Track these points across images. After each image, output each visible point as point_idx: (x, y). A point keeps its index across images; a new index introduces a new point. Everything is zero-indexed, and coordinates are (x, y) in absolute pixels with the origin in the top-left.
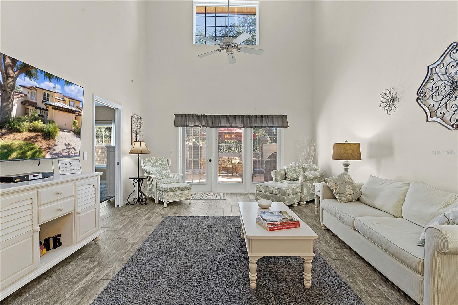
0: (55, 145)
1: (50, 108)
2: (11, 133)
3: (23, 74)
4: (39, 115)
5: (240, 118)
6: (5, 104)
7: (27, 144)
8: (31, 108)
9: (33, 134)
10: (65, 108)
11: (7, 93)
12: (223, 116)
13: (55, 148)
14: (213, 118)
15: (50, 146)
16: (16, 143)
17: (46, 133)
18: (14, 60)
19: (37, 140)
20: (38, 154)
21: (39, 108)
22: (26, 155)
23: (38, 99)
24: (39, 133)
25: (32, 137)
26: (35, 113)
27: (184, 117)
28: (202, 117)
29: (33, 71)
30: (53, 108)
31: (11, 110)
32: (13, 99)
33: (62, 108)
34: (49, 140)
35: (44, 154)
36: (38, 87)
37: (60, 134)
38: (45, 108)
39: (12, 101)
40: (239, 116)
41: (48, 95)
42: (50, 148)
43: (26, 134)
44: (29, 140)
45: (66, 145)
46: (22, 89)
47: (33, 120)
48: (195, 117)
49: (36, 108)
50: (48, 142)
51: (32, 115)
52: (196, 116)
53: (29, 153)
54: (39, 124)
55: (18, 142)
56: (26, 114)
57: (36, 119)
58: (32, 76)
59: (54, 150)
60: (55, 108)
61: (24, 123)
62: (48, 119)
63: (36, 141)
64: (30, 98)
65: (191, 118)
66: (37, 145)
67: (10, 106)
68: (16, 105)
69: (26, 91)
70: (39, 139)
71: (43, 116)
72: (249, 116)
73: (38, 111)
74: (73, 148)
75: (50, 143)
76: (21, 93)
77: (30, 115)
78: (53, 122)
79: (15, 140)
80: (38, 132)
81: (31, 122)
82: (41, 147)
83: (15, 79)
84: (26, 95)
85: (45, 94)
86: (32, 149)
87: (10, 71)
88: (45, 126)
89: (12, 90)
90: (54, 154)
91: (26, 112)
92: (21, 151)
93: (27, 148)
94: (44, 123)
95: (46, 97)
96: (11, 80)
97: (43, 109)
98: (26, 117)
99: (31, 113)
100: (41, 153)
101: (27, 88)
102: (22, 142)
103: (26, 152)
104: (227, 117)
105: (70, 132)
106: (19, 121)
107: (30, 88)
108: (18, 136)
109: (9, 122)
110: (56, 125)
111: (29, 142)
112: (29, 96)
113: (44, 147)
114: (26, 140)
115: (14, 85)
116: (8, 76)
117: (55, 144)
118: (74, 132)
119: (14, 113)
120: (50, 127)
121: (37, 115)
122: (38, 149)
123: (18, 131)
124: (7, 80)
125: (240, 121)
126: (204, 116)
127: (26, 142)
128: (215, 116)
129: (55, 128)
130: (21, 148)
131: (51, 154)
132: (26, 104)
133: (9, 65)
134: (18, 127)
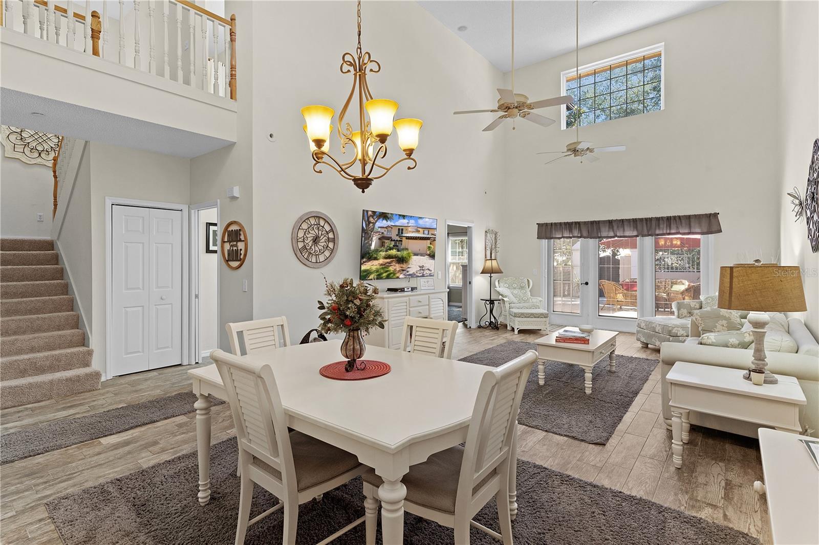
0: (409, 268)
1: (404, 239)
2: (370, 261)
3: (381, 219)
4: (394, 246)
5: (632, 223)
6: (366, 242)
7: (383, 268)
8: (386, 241)
9: (388, 260)
10: (419, 237)
11: (368, 234)
12: (604, 222)
13: (408, 270)
14: (589, 225)
15: (404, 269)
16: (374, 268)
17: (400, 259)
18: (374, 212)
19: (392, 264)
20: (392, 275)
21: (394, 240)
22: (382, 276)
23: (394, 234)
24: (394, 259)
25: (388, 263)
26: (391, 244)
27: (549, 227)
28: (573, 225)
29: (390, 215)
30: (407, 239)
31: (371, 245)
32: (373, 237)
33: (416, 237)
34: (403, 263)
35: (397, 275)
36: (393, 225)
37: (414, 258)
38: (399, 239)
39: (372, 239)
40: (629, 220)
41: (402, 230)
42: (403, 270)
43: (381, 261)
44: (384, 265)
45: (420, 267)
46: (379, 229)
47: (388, 250)
48: (563, 226)
49: (392, 240)
50: (402, 265)
51: (388, 246)
52: (566, 224)
53: (385, 275)
54: (394, 252)
55: (375, 267)
56: (383, 246)
57: (391, 249)
58: (388, 219)
59: (408, 272)
60: (408, 238)
61: (381, 253)
62: (402, 247)
63: (391, 266)
64: (386, 234)
65: (559, 227)
66: (391, 269)
67: (370, 242)
68: (375, 241)
69: (383, 230)
70: (394, 264)
71: (397, 246)
72: (646, 219)
73: (393, 243)
74: (428, 269)
75: (403, 266)
76: (379, 232)
77: (386, 247)
78: (407, 249)
79: (373, 265)
80: (392, 258)
81: (386, 251)
82: (395, 269)
83: (374, 224)
84: (383, 233)
85: (399, 229)
86: (387, 271)
87: (371, 219)
88: (398, 253)
89: (372, 232)
90: (408, 275)
91: (382, 245)
92: (378, 273)
93: (382, 271)
94: (398, 251)
95: (401, 231)
96: (371, 225)
97: (397, 241)
98: (382, 248)
99: (386, 245)
100: (394, 274)
101: (384, 228)
102: (378, 267)
103: (382, 274)
104: (610, 222)
105: (424, 256)
106: (377, 252)
107: (386, 228)
108: (376, 262)
109: (369, 253)
110: (410, 251)
111: (385, 266)
112: (385, 233)
113: (398, 270)
114: (382, 265)
115: (374, 227)
116: (370, 222)
117: (409, 266)
118: (429, 255)
119: (373, 247)
120: (405, 253)
121: (392, 246)
122: (392, 272)
123: (376, 259)
124: (369, 225)
125: (630, 226)
126: (576, 223)
127: (381, 266)
128: (592, 223)
129: (409, 253)
130: (377, 271)
131: (404, 275)
132: (382, 239)
133: (371, 216)
134: (375, 256)
